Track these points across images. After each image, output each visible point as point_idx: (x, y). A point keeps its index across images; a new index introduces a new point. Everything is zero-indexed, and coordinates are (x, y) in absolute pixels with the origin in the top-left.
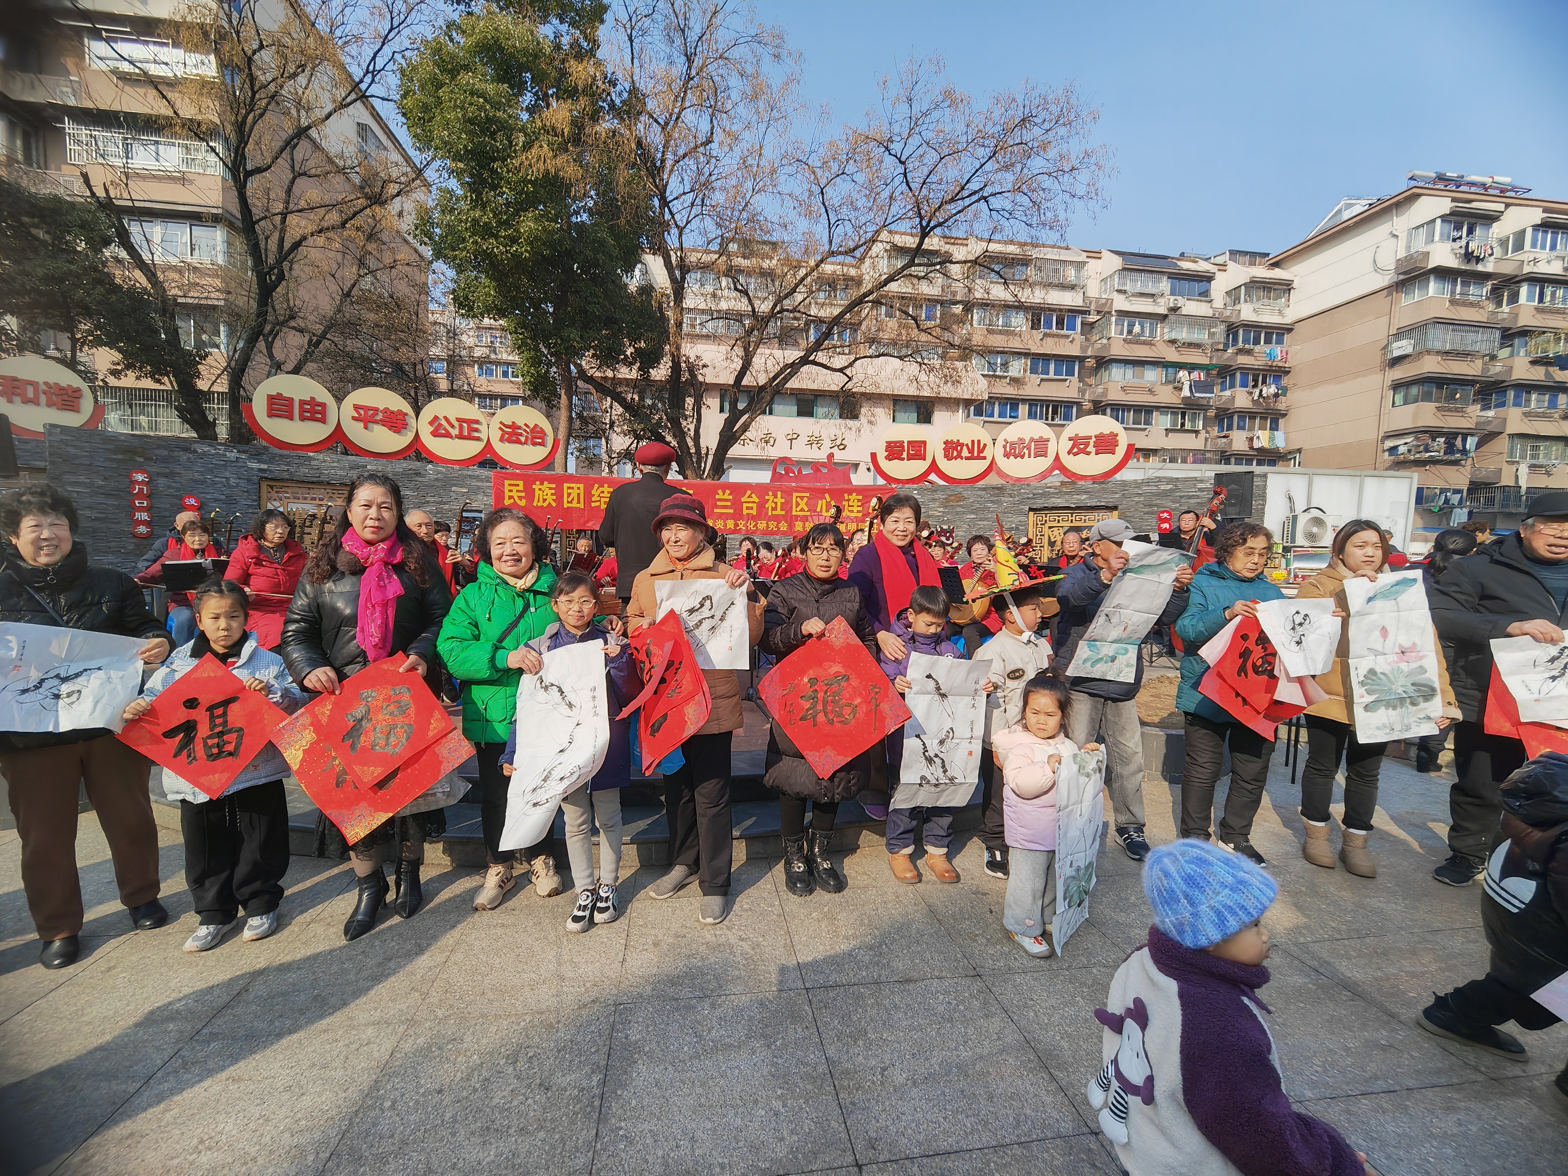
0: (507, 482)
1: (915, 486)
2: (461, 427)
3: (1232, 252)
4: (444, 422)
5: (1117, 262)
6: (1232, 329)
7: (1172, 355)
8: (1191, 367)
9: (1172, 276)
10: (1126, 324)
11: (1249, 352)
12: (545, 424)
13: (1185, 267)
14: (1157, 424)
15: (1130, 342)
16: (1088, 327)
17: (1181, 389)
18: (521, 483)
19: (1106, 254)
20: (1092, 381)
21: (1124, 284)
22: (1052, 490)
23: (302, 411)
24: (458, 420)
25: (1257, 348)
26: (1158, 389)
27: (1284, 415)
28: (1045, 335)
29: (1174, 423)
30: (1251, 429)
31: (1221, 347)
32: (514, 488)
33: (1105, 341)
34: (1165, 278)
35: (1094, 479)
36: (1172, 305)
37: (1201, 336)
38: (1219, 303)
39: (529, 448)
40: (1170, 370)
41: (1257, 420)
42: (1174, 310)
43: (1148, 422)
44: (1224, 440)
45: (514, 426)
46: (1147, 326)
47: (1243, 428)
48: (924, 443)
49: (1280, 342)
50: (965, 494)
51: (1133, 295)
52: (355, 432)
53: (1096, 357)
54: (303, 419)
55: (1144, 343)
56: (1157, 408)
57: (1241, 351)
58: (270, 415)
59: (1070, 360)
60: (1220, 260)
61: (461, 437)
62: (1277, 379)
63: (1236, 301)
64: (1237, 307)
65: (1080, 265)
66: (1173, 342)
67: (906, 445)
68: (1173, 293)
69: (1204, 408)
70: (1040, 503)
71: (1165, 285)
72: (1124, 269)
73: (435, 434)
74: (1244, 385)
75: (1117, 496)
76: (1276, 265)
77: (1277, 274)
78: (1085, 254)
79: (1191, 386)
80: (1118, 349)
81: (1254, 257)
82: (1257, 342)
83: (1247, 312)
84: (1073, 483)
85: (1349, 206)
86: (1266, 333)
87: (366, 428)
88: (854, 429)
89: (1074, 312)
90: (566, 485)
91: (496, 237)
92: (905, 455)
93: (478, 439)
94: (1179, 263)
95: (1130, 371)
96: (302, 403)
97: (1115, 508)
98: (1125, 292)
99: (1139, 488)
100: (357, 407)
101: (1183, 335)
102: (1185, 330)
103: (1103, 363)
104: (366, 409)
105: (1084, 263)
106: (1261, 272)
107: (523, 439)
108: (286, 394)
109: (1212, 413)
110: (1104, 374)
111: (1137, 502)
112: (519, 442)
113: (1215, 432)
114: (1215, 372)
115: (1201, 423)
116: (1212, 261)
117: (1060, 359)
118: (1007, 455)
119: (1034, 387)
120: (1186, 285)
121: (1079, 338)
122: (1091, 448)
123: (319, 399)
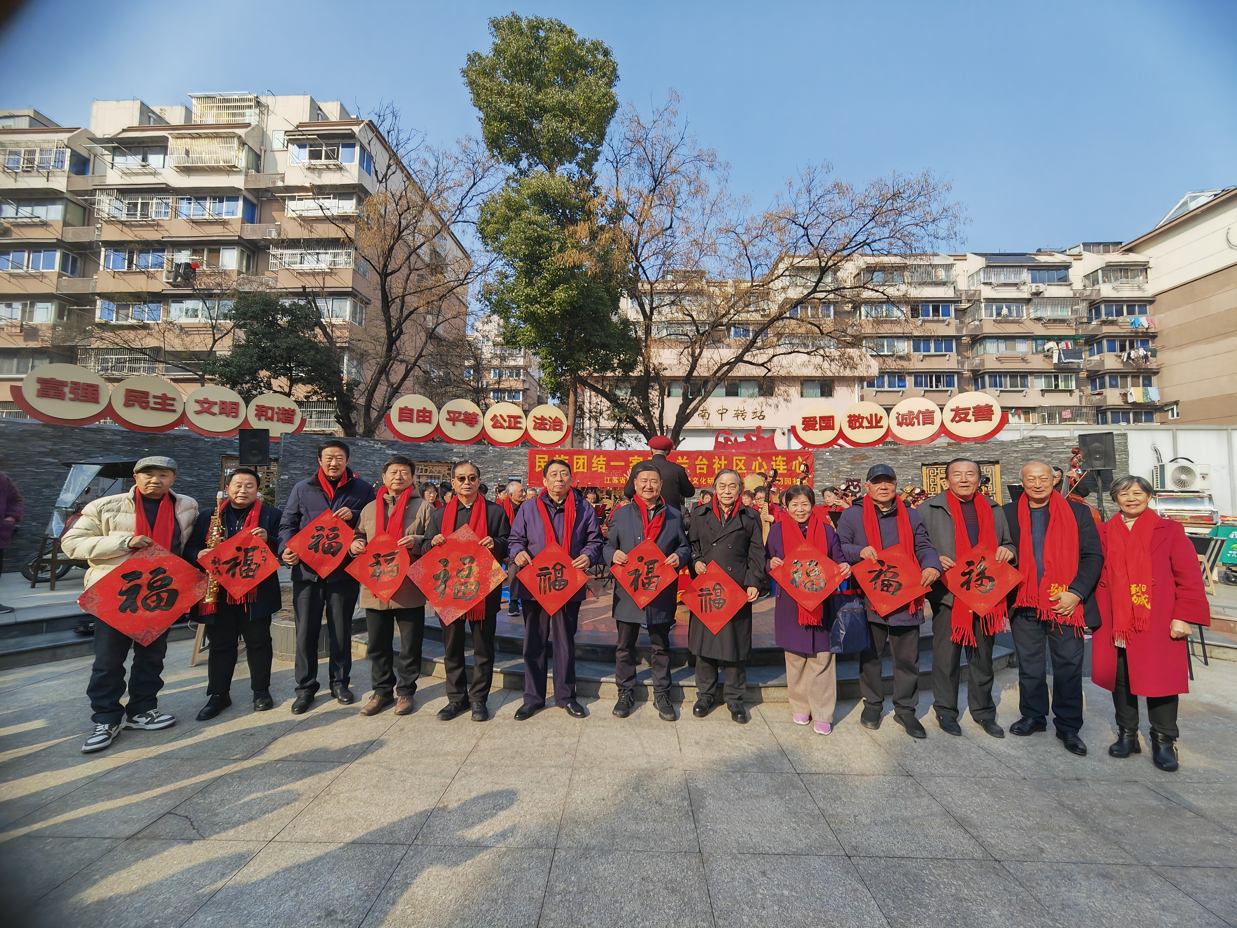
0: (537, 456)
1: (827, 449)
2: (510, 421)
3: (1084, 244)
4: (499, 418)
5: (981, 262)
6: (1094, 306)
7: (1039, 330)
8: (1059, 339)
9: (1030, 268)
10: (994, 308)
11: (1113, 323)
12: (561, 415)
13: (1042, 261)
14: (1033, 386)
15: (1000, 322)
16: (961, 313)
17: (1051, 357)
18: (546, 457)
19: (970, 256)
20: (969, 354)
21: (989, 278)
22: (940, 450)
23: (418, 416)
24: (508, 416)
25: (1120, 319)
26: (1030, 357)
27: (1156, 373)
28: (924, 321)
29: (1049, 385)
30: (1125, 386)
31: (1085, 320)
32: (542, 460)
33: (977, 323)
34: (1025, 270)
35: (976, 440)
36: (1034, 291)
37: (1065, 313)
38: (1078, 285)
39: (552, 433)
40: (1039, 342)
41: (1129, 379)
42: (1037, 294)
43: (1024, 385)
44: (1098, 397)
45: (543, 418)
46: (1014, 308)
47: (1116, 386)
48: (833, 417)
49: (1143, 312)
50: (867, 454)
51: (998, 286)
52: (448, 428)
53: (971, 336)
54: (418, 421)
55: (1013, 322)
56: (1031, 373)
57: (1104, 323)
58: (400, 420)
59: (948, 339)
60: (1075, 251)
61: (509, 427)
62: (1144, 343)
63: (1095, 282)
64: (1097, 287)
65: (948, 267)
66: (1039, 319)
67: (818, 419)
68: (1033, 281)
69: (1076, 371)
70: (931, 460)
71: (1026, 275)
72: (988, 267)
73: (494, 426)
74: (1111, 349)
75: (997, 453)
76: (1130, 250)
77: (1132, 257)
78: (952, 258)
79: (1060, 354)
80: (989, 328)
81: (1106, 246)
82: (1120, 313)
83: (1107, 290)
84: (958, 444)
85: (1195, 198)
86: (1128, 306)
87: (454, 425)
88: (773, 406)
89: (947, 302)
90: (575, 457)
91: (539, 303)
92: (818, 427)
93: (520, 428)
94: (1037, 258)
95: (1002, 345)
96: (419, 411)
97: (997, 462)
98: (990, 284)
99: (1016, 446)
100: (449, 412)
101: (1048, 313)
102: (1049, 309)
103: (977, 340)
104: (454, 413)
105: (952, 265)
106: (1116, 257)
107: (548, 427)
108: (409, 407)
109: (1083, 375)
110: (980, 349)
111: (1016, 458)
112: (545, 429)
113: (1088, 390)
114: (1082, 341)
115: (1074, 383)
116: (1068, 253)
117: (939, 339)
118: (900, 424)
119: (917, 363)
120: (1045, 274)
121: (954, 322)
122: (970, 417)
123: (428, 409)
